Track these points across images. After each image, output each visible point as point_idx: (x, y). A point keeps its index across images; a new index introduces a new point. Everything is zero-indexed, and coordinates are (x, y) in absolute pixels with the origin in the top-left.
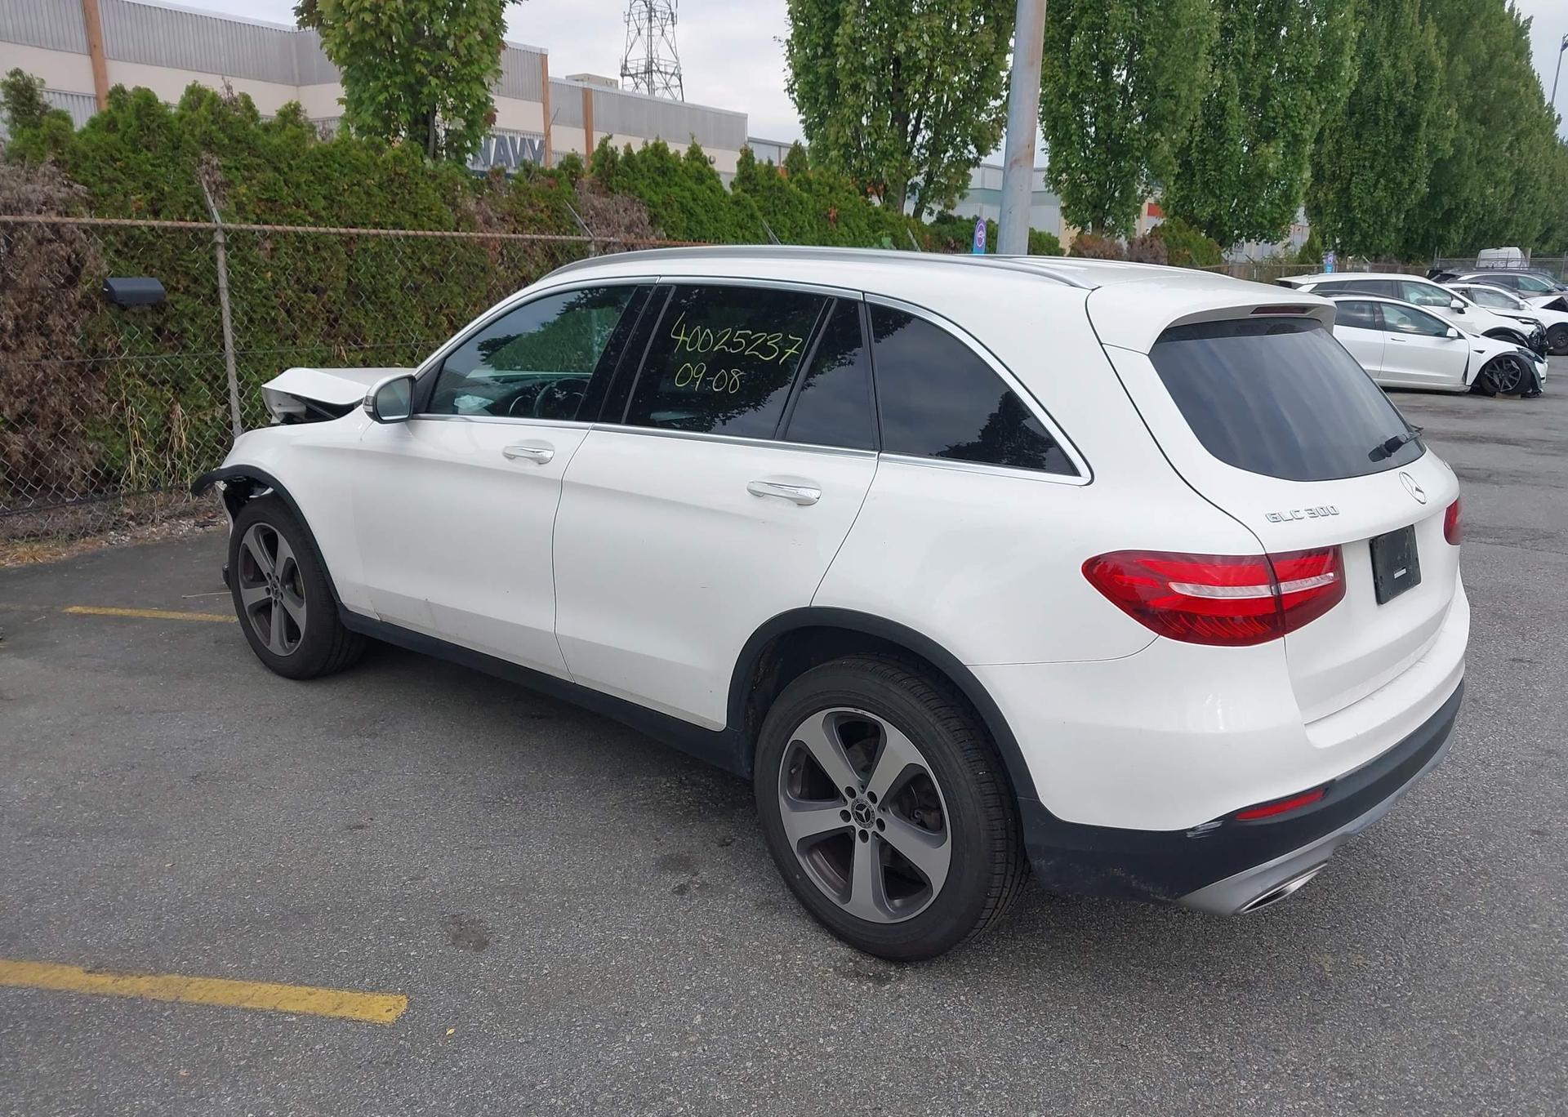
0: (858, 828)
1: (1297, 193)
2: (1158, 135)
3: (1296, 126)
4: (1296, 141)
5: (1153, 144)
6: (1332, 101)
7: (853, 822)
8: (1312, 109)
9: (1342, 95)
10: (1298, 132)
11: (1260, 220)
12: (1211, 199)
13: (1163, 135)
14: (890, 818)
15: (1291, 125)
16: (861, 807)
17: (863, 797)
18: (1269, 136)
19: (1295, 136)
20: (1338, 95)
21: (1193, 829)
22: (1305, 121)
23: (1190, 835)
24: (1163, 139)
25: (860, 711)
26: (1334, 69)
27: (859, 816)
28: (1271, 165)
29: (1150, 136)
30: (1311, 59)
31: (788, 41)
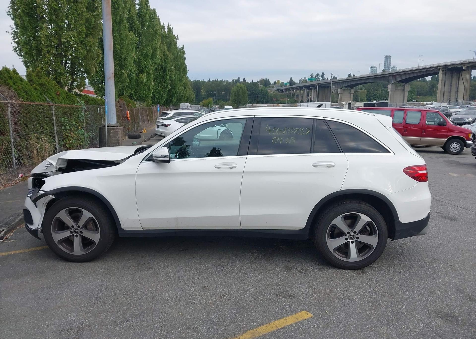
0: (350, 241)
1: (151, 88)
2: (123, 71)
3: (148, 70)
4: (149, 74)
5: (122, 73)
6: (155, 64)
7: (349, 240)
8: (151, 65)
9: (158, 62)
10: (149, 71)
11: (143, 95)
12: (129, 89)
13: (125, 71)
14: (359, 236)
15: (147, 69)
16: (351, 236)
17: (352, 233)
18: (142, 72)
19: (148, 72)
20: (157, 62)
21: (424, 218)
22: (150, 68)
23: (424, 219)
24: (125, 72)
25: (352, 213)
26: (155, 55)
27: (351, 238)
28: (144, 80)
29: (121, 71)
30: (150, 52)
31: (12, 33)
